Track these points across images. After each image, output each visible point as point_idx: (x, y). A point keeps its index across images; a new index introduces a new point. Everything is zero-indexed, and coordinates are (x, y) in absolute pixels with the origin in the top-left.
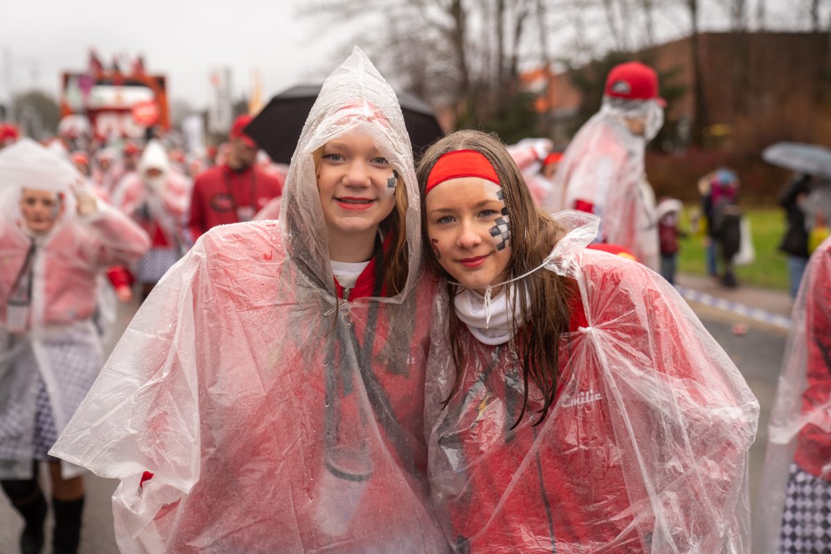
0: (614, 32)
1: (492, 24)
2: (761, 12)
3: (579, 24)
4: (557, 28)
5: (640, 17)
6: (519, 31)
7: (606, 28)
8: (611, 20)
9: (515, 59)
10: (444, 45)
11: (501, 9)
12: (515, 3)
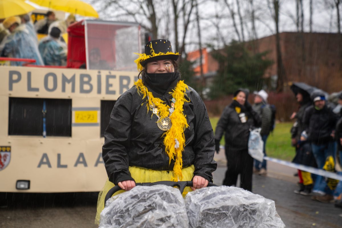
0: (237, 31)
1: (171, 25)
3: (217, 27)
7: (232, 29)
8: (235, 25)
9: (184, 44)
11: (176, 17)
12: (184, 15)
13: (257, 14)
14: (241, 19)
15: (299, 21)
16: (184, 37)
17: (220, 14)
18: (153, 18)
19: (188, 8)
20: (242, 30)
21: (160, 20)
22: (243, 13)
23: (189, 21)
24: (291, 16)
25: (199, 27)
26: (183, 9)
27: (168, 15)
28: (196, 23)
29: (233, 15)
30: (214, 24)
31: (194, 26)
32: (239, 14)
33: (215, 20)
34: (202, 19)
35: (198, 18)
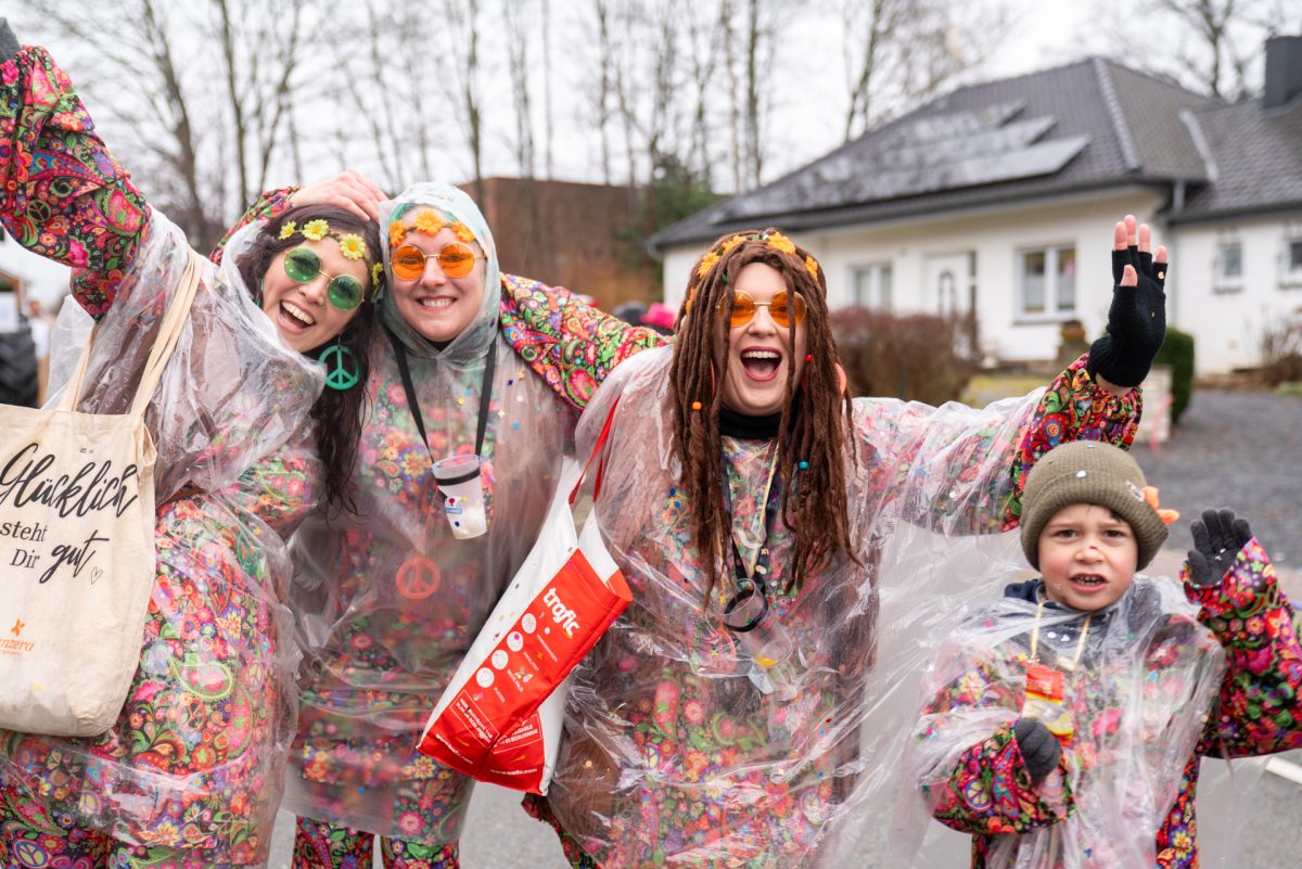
0: (386, 170)
1: (231, 150)
2: (549, 158)
3: (341, 158)
4: (315, 161)
5: (415, 156)
6: (266, 159)
7: (376, 166)
8: (382, 156)
10: (168, 174)
11: (241, 133)
12: (261, 126)
13: (431, 133)
14: (396, 143)
15: (524, 153)
16: (263, 180)
17: (347, 130)
18: (183, 130)
19: (270, 112)
20: (399, 168)
21: (200, 138)
22: (399, 132)
23: (272, 144)
24: (507, 142)
25: (296, 157)
26: (258, 112)
27: (221, 128)
28: (289, 148)
29: (377, 133)
30: (333, 152)
31: (285, 156)
32: (391, 131)
33: (335, 144)
34: (306, 139)
35: (294, 137)
